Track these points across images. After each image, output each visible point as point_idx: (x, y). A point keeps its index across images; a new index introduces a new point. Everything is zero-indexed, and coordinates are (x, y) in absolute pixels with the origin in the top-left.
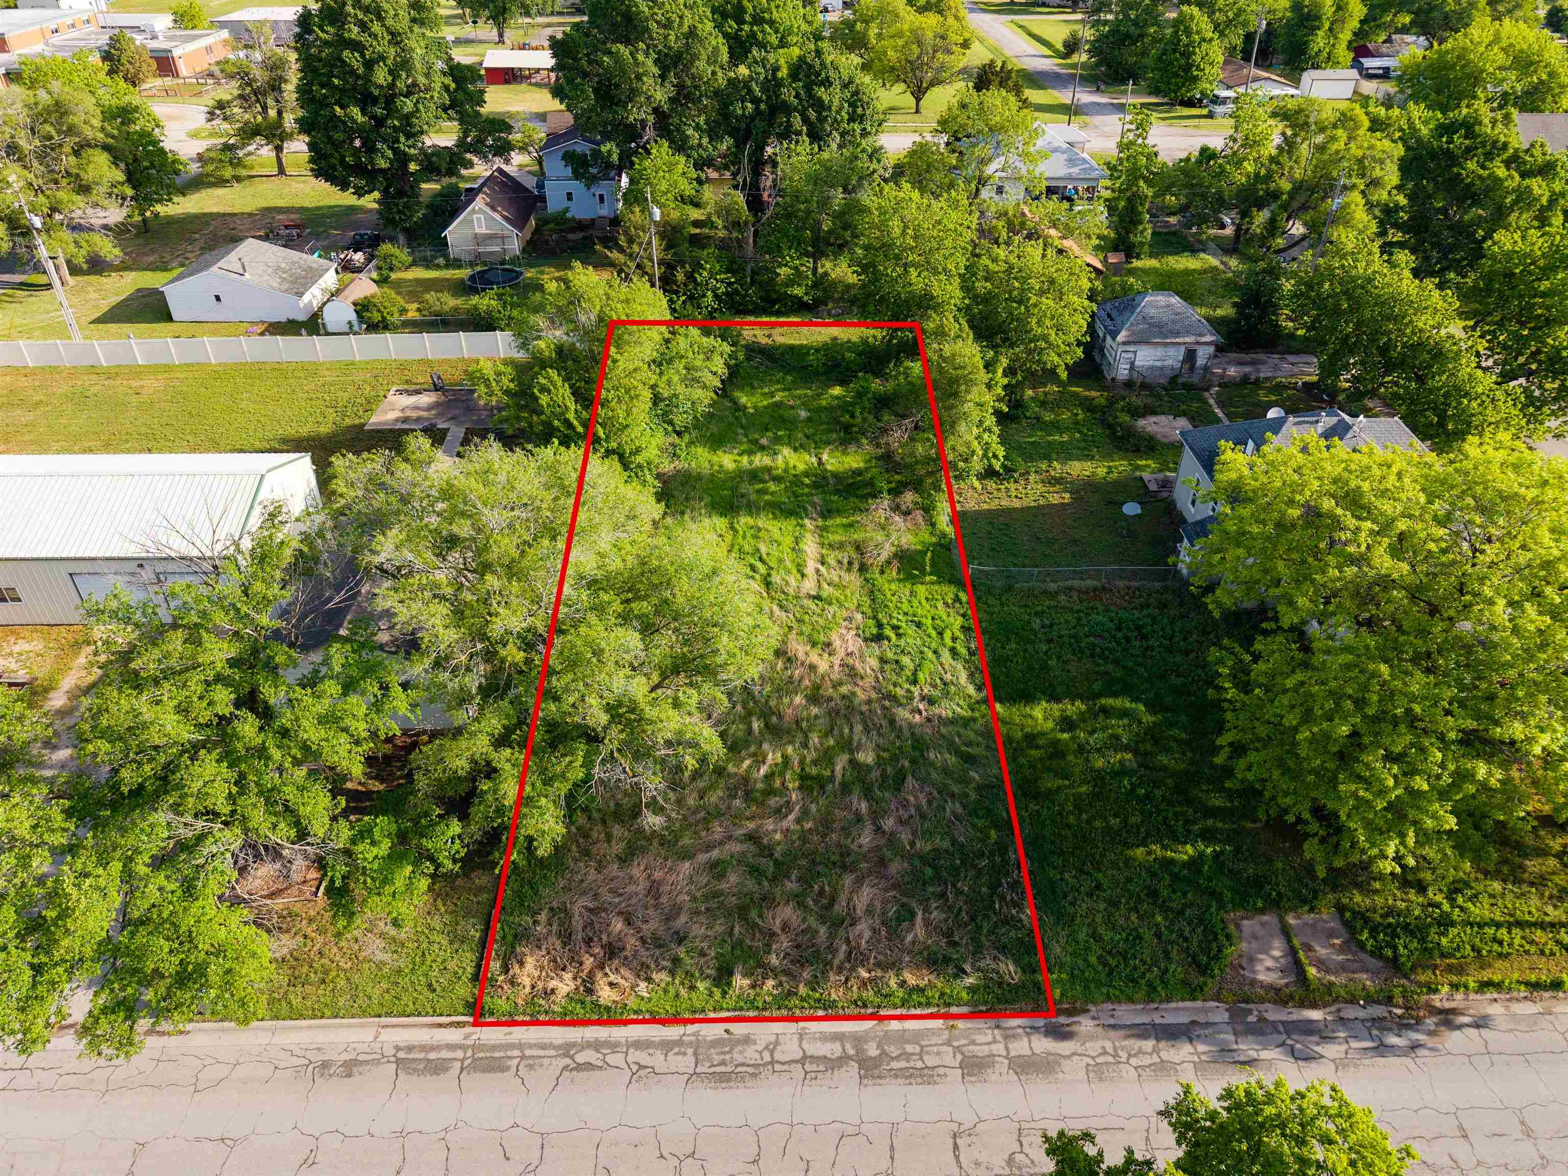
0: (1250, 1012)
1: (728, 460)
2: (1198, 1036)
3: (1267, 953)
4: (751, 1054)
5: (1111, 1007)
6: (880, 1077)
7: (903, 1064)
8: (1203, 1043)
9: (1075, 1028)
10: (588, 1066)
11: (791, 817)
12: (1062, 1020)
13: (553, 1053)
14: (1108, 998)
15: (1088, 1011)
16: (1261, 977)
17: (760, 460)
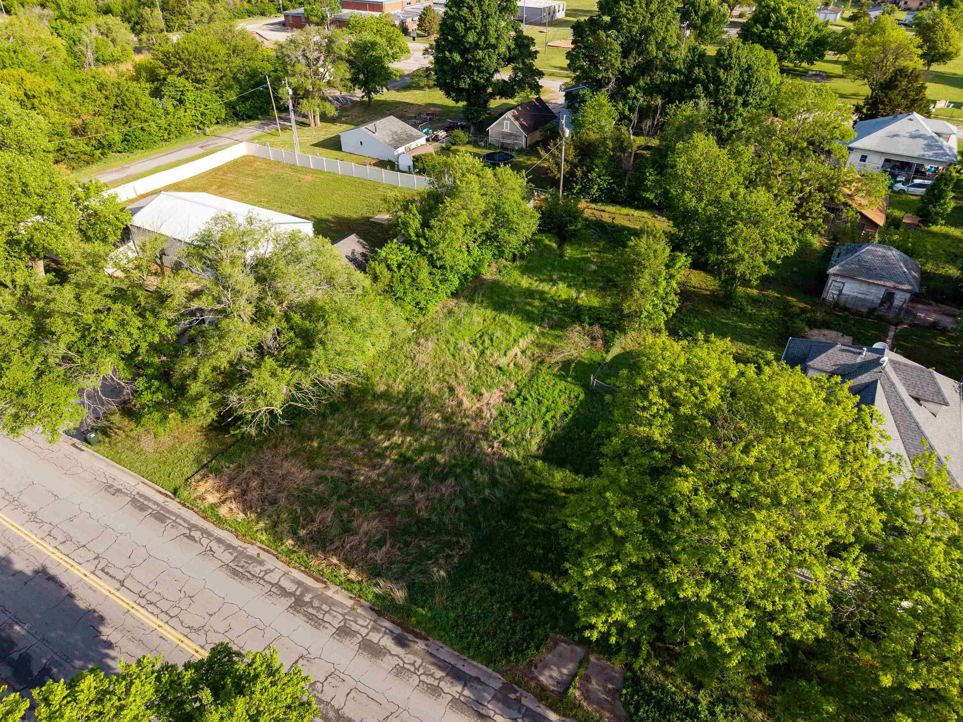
0: (516, 692)
1: (525, 282)
2: (471, 686)
3: (559, 668)
4: (257, 569)
5: (440, 644)
6: (298, 612)
7: (314, 612)
8: (471, 691)
9: (412, 644)
10: (193, 539)
11: (377, 472)
12: (410, 637)
13: (186, 525)
14: (440, 638)
15: (428, 640)
16: (542, 678)
17: (545, 287)
